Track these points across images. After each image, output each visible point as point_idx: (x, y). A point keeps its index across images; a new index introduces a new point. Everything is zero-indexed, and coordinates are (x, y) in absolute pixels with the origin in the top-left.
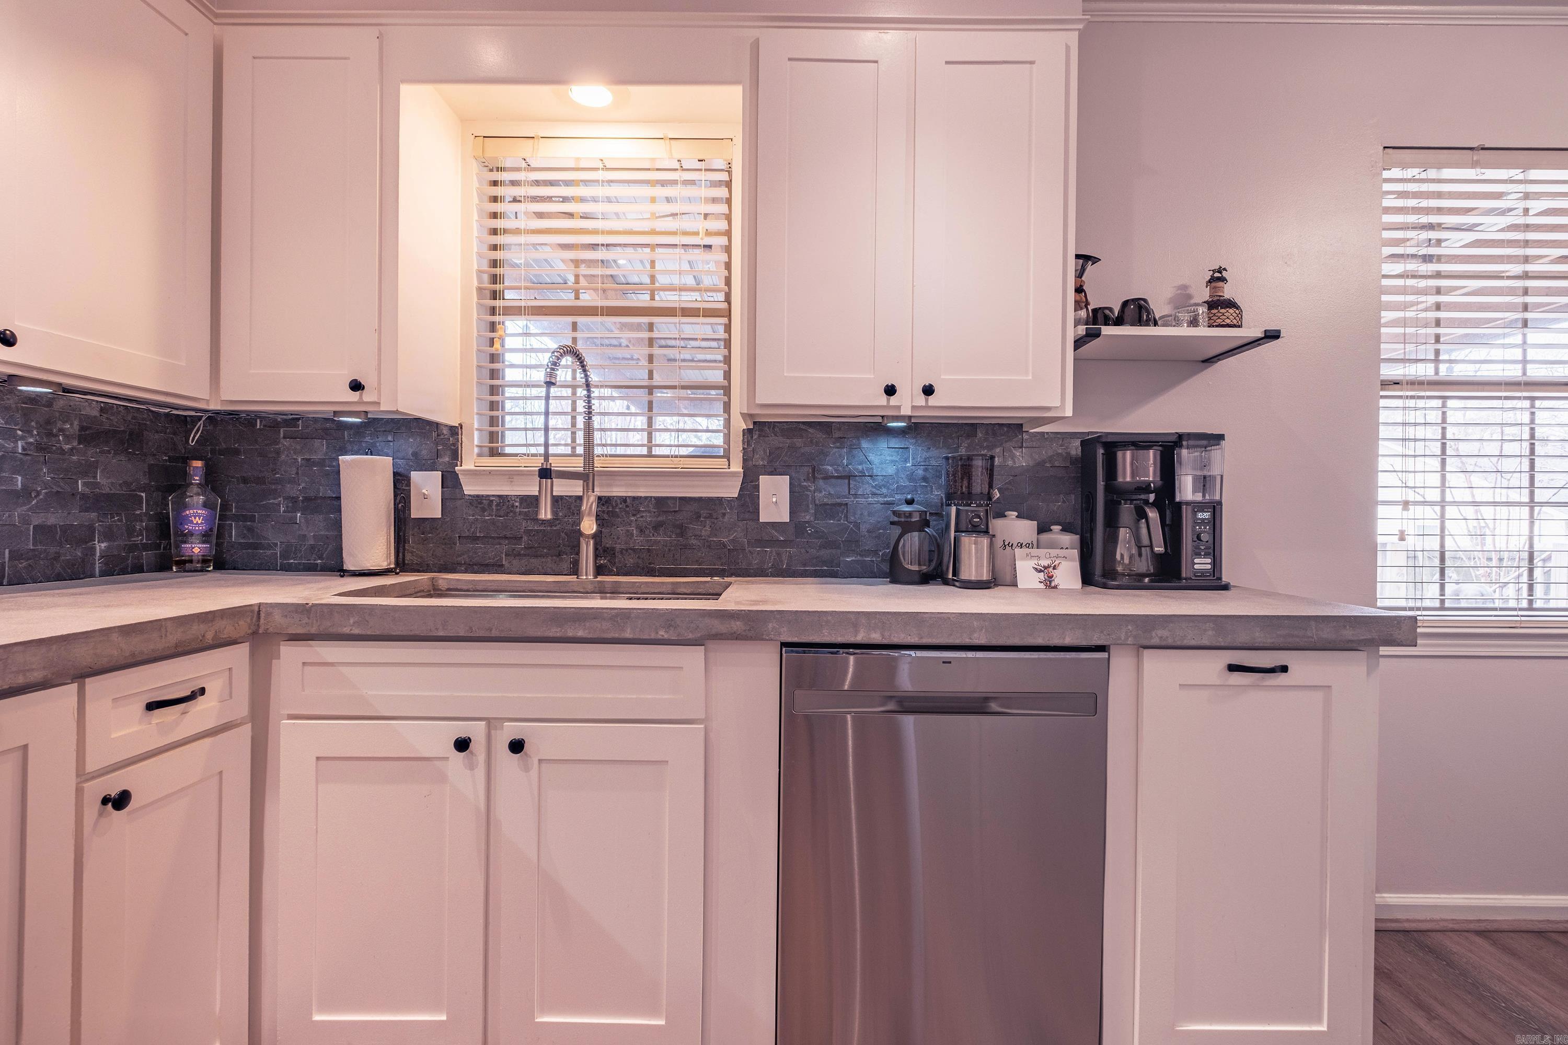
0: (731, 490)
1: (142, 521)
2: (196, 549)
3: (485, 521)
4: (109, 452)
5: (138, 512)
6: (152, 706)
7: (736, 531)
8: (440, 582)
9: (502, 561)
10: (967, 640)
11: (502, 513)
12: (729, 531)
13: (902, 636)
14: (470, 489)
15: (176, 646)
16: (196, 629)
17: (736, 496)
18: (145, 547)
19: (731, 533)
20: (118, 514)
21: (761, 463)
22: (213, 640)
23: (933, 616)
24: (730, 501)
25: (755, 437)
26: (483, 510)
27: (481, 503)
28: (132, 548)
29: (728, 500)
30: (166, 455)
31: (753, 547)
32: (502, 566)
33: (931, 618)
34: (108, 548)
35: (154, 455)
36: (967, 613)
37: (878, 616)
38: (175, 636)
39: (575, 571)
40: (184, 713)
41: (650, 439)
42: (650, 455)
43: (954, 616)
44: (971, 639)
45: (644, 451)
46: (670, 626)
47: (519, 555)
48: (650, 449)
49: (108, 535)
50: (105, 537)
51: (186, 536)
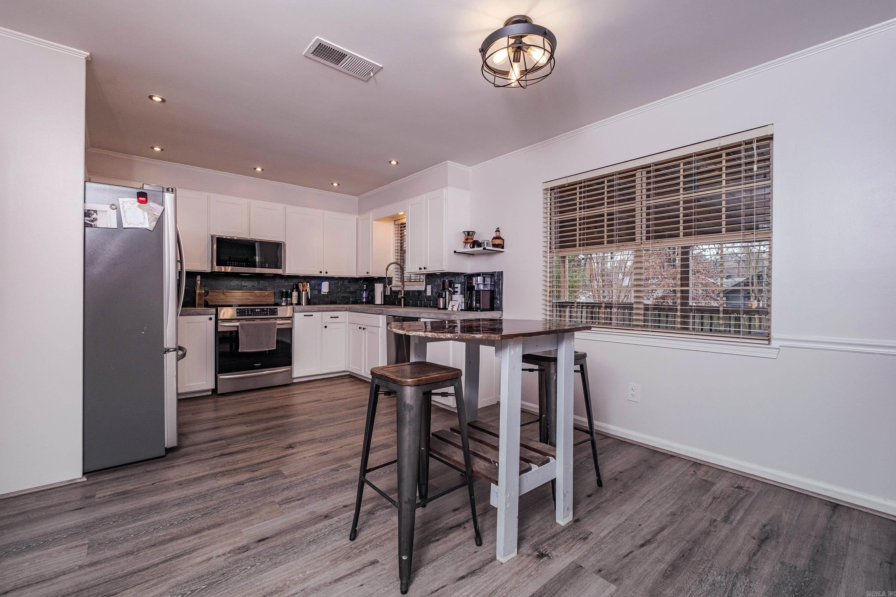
3: (394, 295)
4: (352, 285)
5: (357, 294)
6: (331, 317)
7: (424, 297)
8: (386, 307)
11: (396, 294)
16: (336, 309)
17: (424, 290)
18: (358, 300)
22: (339, 310)
27: (394, 292)
28: (356, 300)
30: (362, 284)
31: (427, 301)
32: (395, 304)
38: (333, 309)
39: (401, 305)
46: (376, 311)
47: (397, 301)
50: (352, 298)
51: (363, 298)
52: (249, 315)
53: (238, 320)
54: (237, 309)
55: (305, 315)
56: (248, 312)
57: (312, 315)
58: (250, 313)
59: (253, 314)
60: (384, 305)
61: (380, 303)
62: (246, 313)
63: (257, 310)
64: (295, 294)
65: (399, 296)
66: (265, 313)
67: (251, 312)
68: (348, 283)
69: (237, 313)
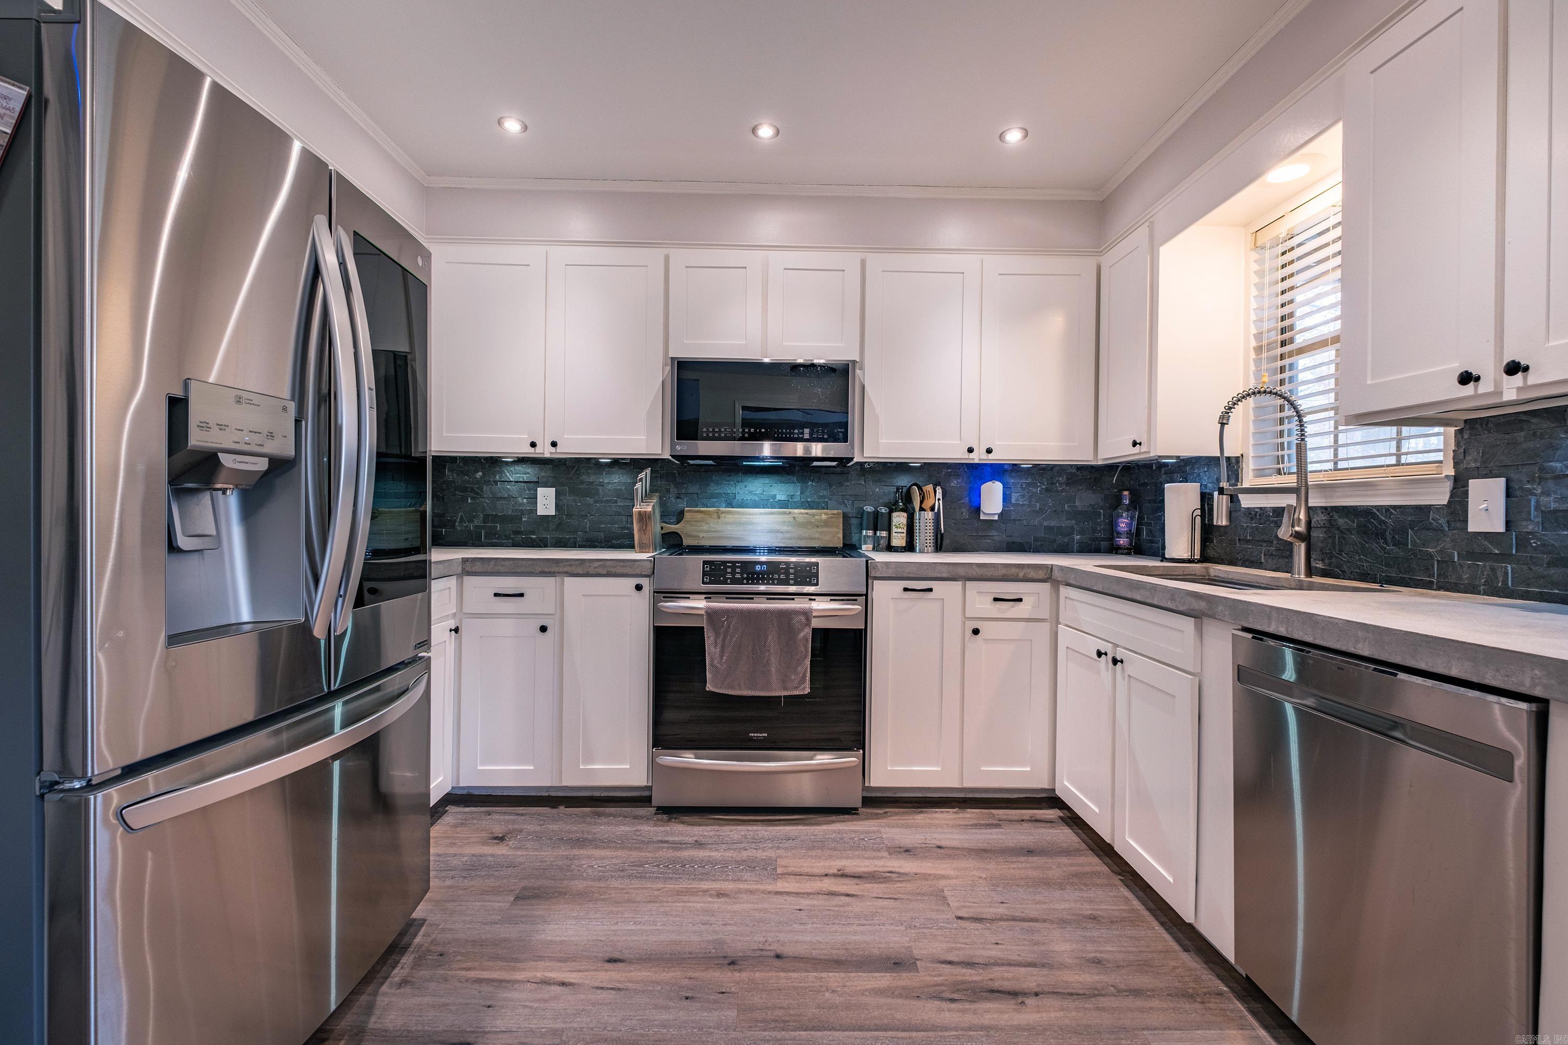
0: (1440, 497)
1: (1101, 525)
2: (1123, 541)
3: (1252, 527)
4: (1082, 489)
5: (1098, 521)
6: (996, 600)
7: (1444, 541)
8: (1211, 570)
9: (1261, 560)
10: (1353, 649)
11: (1262, 521)
12: (1438, 541)
13: (1301, 634)
14: (1247, 501)
15: (1003, 576)
16: (1013, 571)
17: (1445, 503)
18: (1103, 540)
19: (1439, 543)
20: (1088, 522)
21: (1473, 465)
22: (1023, 576)
23: (1325, 619)
24: (1438, 509)
25: (1466, 436)
26: (1252, 519)
27: (1250, 514)
28: (1096, 539)
29: (1437, 508)
30: (1116, 488)
31: (1464, 559)
32: (1261, 563)
33: (1323, 621)
34: (1081, 538)
35: (1109, 489)
36: (1353, 622)
37: (1284, 612)
38: (1003, 571)
39: (1289, 569)
40: (1012, 607)
41: (1399, 447)
42: (1399, 464)
43: (1341, 622)
44: (1355, 648)
45: (1393, 460)
46: (1173, 599)
47: (1272, 555)
48: (1399, 460)
49: (1081, 532)
50: (1080, 533)
51: (1119, 534)
52: (734, 581)
53: (709, 595)
54: (705, 562)
55: (906, 590)
56: (733, 573)
57: (931, 590)
58: (738, 576)
59: (748, 579)
60: (1199, 561)
61: (1186, 555)
62: (729, 576)
63: (758, 568)
64: (900, 519)
65: (1284, 533)
66: (782, 576)
67: (741, 574)
68: (1067, 484)
69: (705, 574)
